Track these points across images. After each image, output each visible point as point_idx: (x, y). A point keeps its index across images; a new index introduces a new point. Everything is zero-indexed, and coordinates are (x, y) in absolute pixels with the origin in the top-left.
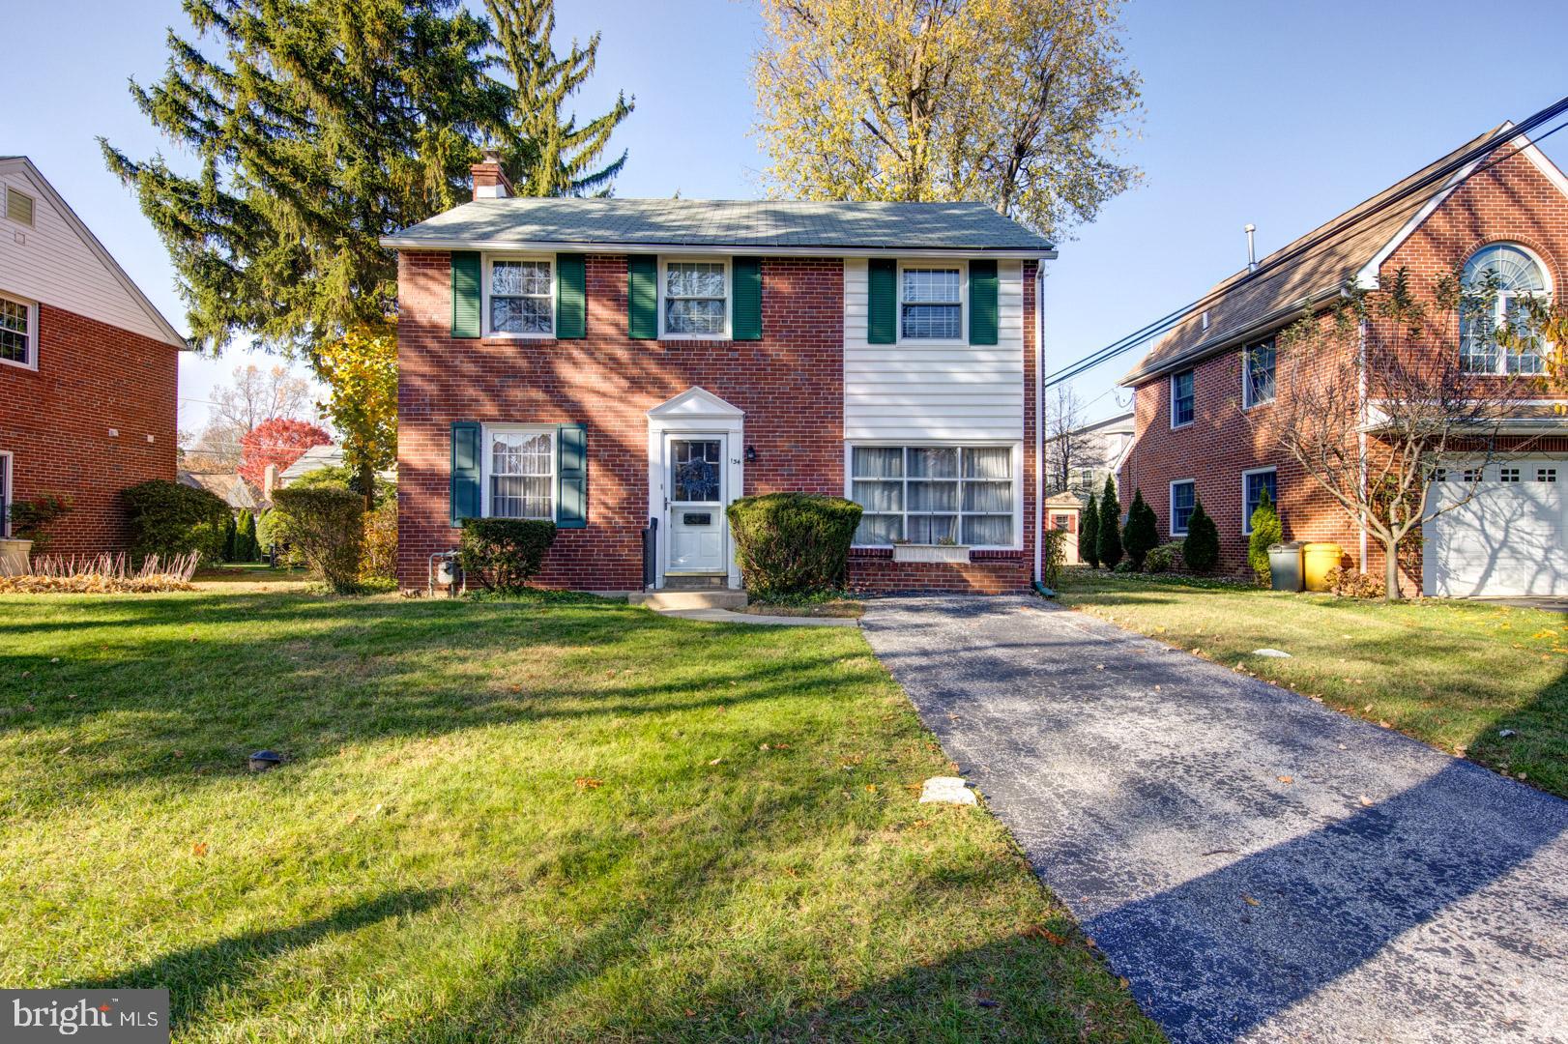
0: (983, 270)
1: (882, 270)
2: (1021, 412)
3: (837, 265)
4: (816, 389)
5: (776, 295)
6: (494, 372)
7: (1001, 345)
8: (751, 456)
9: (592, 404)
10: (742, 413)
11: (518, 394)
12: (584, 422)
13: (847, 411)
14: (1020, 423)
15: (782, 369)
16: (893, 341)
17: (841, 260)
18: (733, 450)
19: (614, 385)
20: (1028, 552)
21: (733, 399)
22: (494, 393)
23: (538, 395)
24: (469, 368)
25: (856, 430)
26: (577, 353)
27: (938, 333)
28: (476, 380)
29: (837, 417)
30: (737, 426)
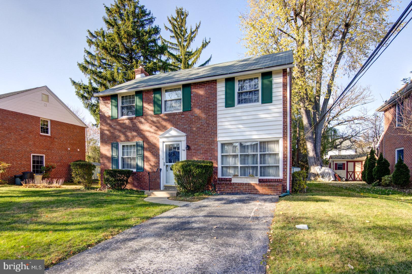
0: (267, 75)
1: (230, 81)
2: (281, 127)
3: (215, 82)
4: (208, 124)
6: (124, 128)
7: (274, 102)
8: (188, 148)
10: (185, 134)
11: (129, 134)
13: (219, 132)
14: (281, 131)
15: (199, 118)
16: (234, 106)
17: (216, 80)
18: (183, 146)
19: (153, 129)
20: (285, 179)
21: (183, 130)
22: (124, 134)
23: (135, 134)
24: (118, 127)
25: (221, 138)
26: (143, 120)
27: (250, 101)
28: (120, 131)
29: (215, 134)
30: (184, 139)
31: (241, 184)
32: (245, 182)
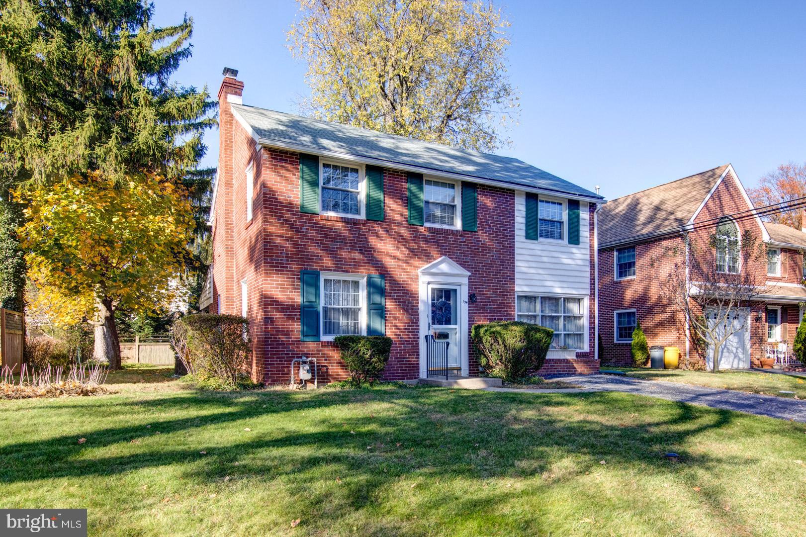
0: (574, 205)
1: (532, 198)
2: (588, 280)
3: (511, 193)
4: (502, 261)
5: (484, 206)
6: (328, 237)
7: (581, 245)
8: (472, 297)
9: (389, 263)
10: (469, 274)
11: (345, 254)
12: (384, 273)
13: (517, 276)
14: (588, 286)
15: (486, 249)
16: (537, 239)
17: (514, 191)
18: (463, 294)
19: (401, 252)
20: (592, 353)
22: (332, 253)
23: (357, 256)
24: (314, 234)
25: (521, 287)
27: (549, 235)
28: (317, 242)
29: (512, 280)
30: (465, 281)
31: (559, 360)
32: (562, 358)
